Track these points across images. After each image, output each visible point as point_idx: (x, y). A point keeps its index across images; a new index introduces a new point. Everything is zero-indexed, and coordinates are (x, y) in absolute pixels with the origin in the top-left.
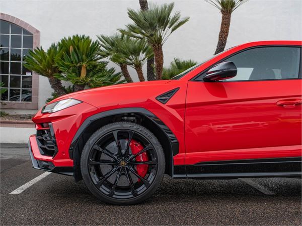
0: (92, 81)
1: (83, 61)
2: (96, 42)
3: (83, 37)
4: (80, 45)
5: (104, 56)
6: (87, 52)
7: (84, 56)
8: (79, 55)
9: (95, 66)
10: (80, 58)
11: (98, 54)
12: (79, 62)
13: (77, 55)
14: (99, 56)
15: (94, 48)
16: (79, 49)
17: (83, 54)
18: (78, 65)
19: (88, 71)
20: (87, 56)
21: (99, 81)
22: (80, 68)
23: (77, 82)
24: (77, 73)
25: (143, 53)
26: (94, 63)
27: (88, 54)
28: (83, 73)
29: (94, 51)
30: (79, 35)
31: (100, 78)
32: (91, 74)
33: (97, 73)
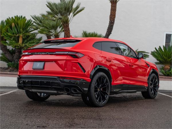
0: (25, 46)
1: (20, 33)
2: (30, 21)
3: (21, 17)
4: (19, 22)
5: (35, 29)
6: (23, 26)
7: (21, 29)
8: (18, 29)
9: (28, 36)
10: (19, 31)
11: (32, 28)
12: (18, 33)
13: (17, 29)
14: (32, 29)
15: (28, 24)
16: (18, 25)
17: (21, 28)
18: (17, 35)
19: (24, 40)
20: (23, 29)
21: (30, 46)
22: (19, 37)
23: (16, 47)
24: (17, 40)
25: (60, 28)
26: (28, 34)
27: (24, 28)
28: (21, 41)
29: (28, 26)
30: (19, 16)
31: (31, 44)
32: (26, 41)
33: (30, 40)
